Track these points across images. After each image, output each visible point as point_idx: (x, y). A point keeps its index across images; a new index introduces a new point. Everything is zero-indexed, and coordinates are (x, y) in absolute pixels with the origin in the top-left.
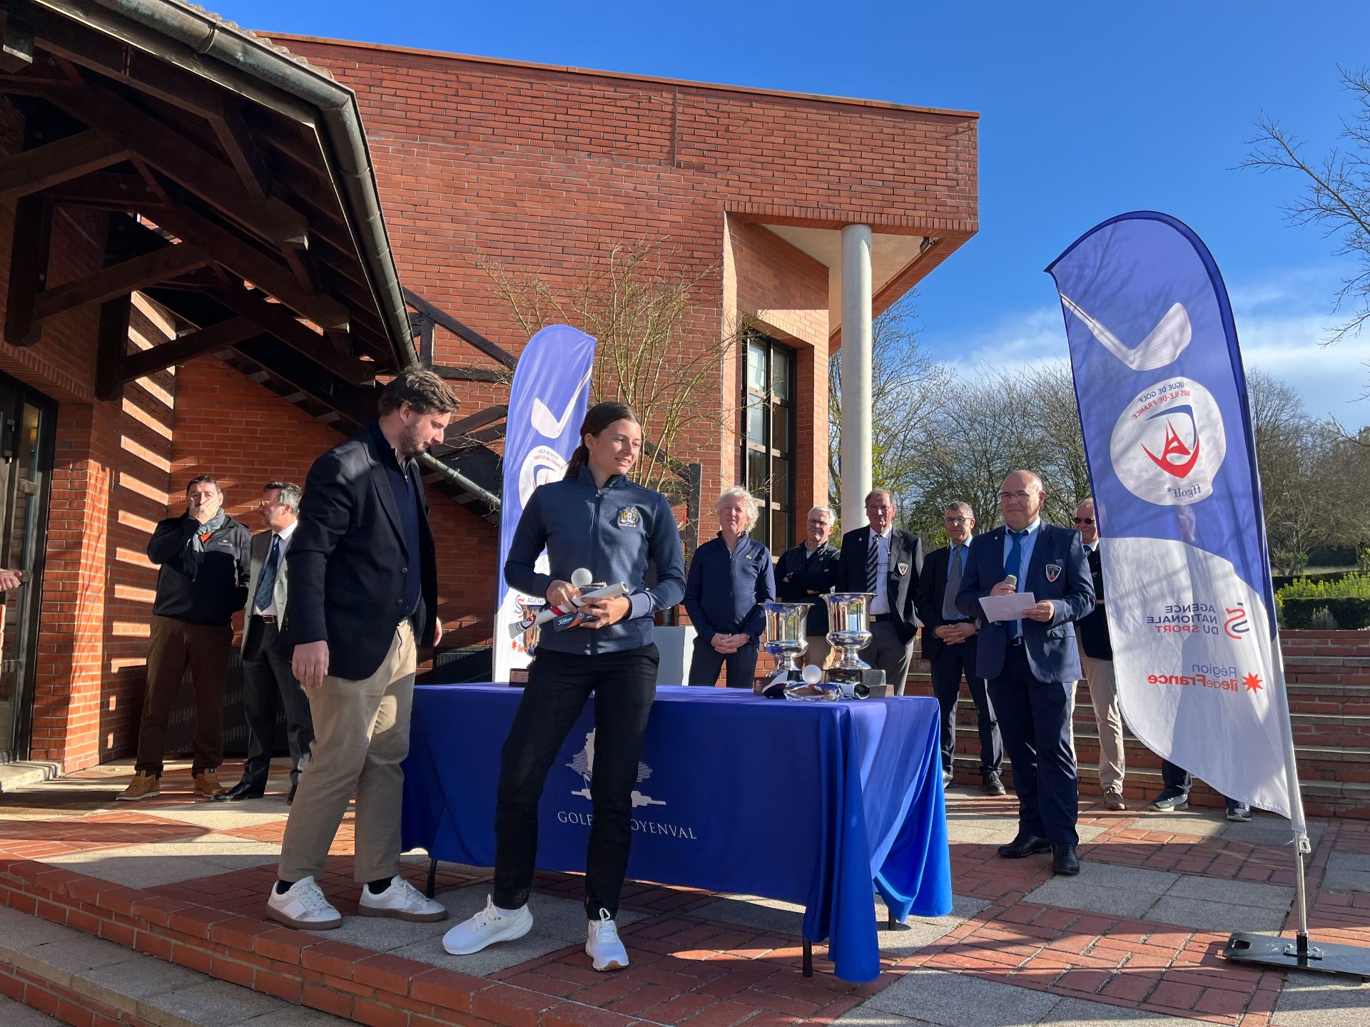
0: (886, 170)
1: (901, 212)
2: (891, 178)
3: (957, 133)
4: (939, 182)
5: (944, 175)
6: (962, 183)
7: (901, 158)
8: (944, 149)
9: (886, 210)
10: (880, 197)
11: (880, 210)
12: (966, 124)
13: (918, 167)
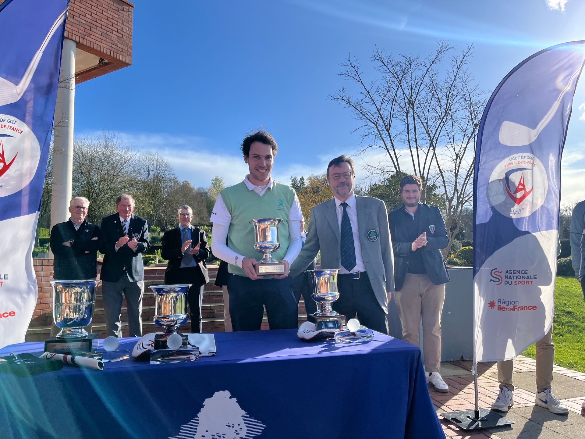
0: (87, 15)
1: (94, 41)
2: (90, 21)
3: (123, 10)
4: (114, 32)
5: (116, 30)
6: (124, 37)
7: (95, 12)
8: (117, 16)
9: (86, 37)
10: (83, 29)
11: (83, 36)
12: (127, 8)
13: (103, 20)
